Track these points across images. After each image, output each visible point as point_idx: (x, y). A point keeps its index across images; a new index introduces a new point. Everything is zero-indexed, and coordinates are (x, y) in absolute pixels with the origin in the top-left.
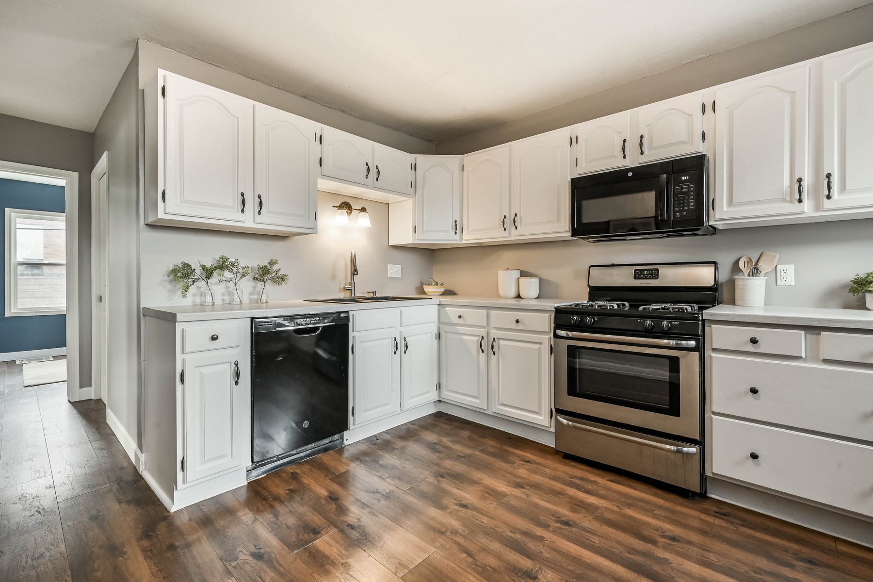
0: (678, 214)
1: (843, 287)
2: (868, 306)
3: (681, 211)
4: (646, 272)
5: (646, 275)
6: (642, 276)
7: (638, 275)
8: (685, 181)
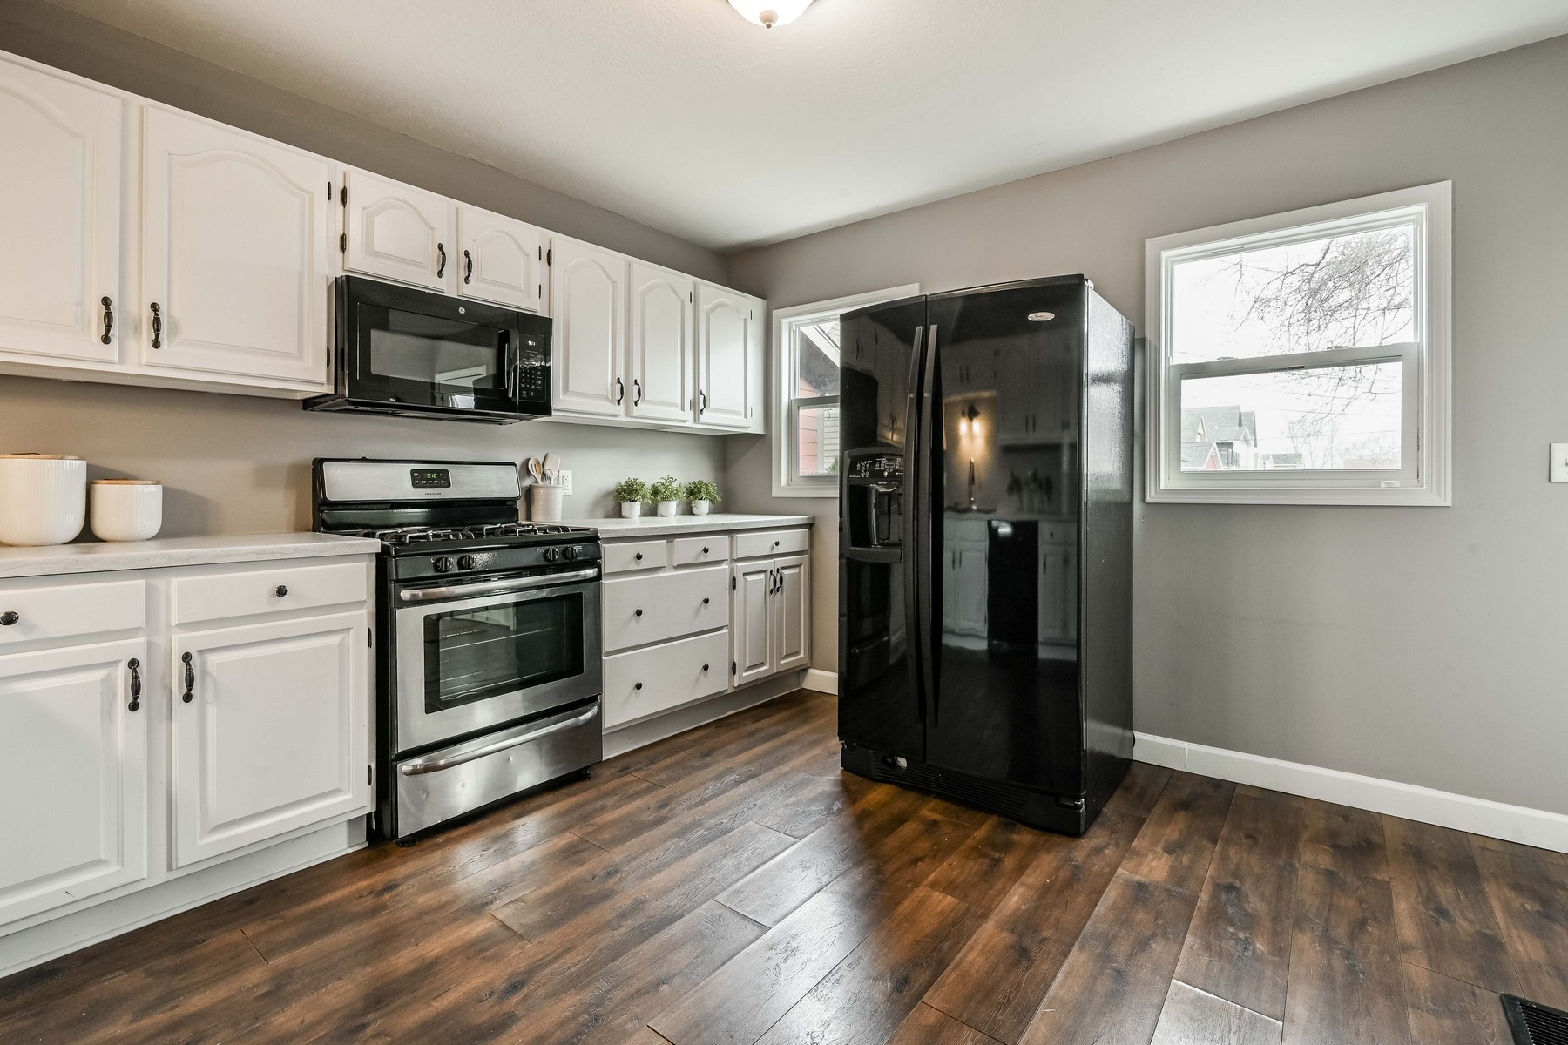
0: (524, 393)
1: (607, 494)
2: (623, 514)
3: (529, 390)
4: (429, 475)
5: (429, 479)
6: (424, 482)
7: (419, 479)
8: (531, 348)
